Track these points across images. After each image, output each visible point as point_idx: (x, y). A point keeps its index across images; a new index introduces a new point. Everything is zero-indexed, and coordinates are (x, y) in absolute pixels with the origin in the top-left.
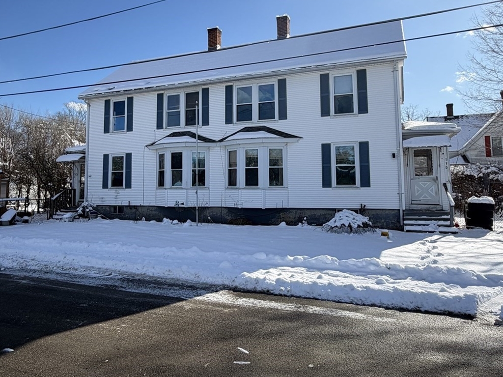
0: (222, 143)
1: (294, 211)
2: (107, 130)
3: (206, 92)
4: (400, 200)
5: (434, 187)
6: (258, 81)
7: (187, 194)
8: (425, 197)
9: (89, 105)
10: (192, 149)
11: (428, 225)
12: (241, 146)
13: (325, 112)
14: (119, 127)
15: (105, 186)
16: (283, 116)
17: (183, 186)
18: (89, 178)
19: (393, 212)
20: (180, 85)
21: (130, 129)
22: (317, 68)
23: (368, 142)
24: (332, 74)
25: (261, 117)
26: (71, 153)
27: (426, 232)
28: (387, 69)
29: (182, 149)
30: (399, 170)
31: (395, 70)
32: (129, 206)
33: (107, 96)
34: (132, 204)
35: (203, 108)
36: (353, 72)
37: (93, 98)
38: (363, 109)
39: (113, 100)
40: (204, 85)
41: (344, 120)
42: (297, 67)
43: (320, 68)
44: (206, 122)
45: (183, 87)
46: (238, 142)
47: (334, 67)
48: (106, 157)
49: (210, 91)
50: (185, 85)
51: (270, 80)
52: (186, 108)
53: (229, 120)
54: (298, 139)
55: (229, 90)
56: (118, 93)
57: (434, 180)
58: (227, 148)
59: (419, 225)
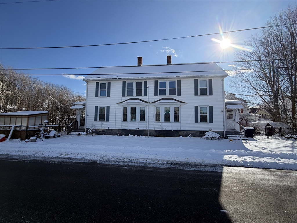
0: (154, 104)
1: (183, 132)
2: (97, 95)
3: (146, 83)
4: (224, 128)
5: (234, 123)
6: (169, 80)
7: (138, 124)
8: (230, 127)
9: (88, 84)
10: (140, 105)
11: (236, 137)
12: (163, 105)
13: (196, 94)
14: (103, 95)
15: (96, 120)
16: (179, 94)
17: (136, 121)
18: (87, 116)
19: (221, 132)
20: (135, 79)
21: (109, 95)
22: (195, 77)
23: (212, 106)
24: (199, 80)
25: (170, 94)
26: (76, 105)
27: (237, 139)
28: (220, 79)
29: (136, 105)
30: (224, 117)
31: (223, 80)
32: (108, 129)
33: (97, 81)
34: (110, 128)
35: (144, 89)
36: (207, 79)
37: (90, 81)
38: (211, 94)
39: (100, 82)
40: (145, 79)
41: (204, 97)
42: (187, 76)
43: (196, 77)
44: (146, 95)
45: (136, 80)
46: (162, 104)
47: (201, 77)
48: (96, 108)
49: (147, 82)
50: (137, 79)
51: (174, 80)
52: (136, 88)
53: (156, 95)
54: (185, 104)
55: (156, 83)
56: (104, 80)
57: (233, 121)
58: (155, 106)
59: (234, 137)
